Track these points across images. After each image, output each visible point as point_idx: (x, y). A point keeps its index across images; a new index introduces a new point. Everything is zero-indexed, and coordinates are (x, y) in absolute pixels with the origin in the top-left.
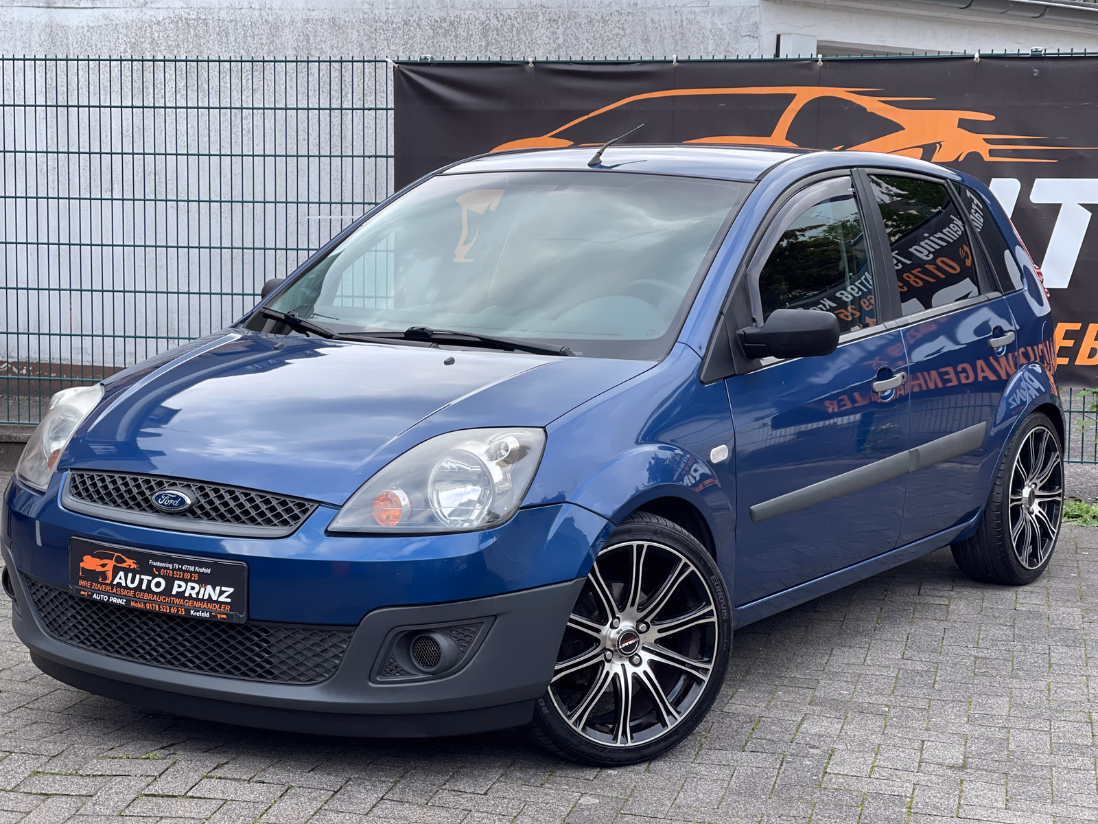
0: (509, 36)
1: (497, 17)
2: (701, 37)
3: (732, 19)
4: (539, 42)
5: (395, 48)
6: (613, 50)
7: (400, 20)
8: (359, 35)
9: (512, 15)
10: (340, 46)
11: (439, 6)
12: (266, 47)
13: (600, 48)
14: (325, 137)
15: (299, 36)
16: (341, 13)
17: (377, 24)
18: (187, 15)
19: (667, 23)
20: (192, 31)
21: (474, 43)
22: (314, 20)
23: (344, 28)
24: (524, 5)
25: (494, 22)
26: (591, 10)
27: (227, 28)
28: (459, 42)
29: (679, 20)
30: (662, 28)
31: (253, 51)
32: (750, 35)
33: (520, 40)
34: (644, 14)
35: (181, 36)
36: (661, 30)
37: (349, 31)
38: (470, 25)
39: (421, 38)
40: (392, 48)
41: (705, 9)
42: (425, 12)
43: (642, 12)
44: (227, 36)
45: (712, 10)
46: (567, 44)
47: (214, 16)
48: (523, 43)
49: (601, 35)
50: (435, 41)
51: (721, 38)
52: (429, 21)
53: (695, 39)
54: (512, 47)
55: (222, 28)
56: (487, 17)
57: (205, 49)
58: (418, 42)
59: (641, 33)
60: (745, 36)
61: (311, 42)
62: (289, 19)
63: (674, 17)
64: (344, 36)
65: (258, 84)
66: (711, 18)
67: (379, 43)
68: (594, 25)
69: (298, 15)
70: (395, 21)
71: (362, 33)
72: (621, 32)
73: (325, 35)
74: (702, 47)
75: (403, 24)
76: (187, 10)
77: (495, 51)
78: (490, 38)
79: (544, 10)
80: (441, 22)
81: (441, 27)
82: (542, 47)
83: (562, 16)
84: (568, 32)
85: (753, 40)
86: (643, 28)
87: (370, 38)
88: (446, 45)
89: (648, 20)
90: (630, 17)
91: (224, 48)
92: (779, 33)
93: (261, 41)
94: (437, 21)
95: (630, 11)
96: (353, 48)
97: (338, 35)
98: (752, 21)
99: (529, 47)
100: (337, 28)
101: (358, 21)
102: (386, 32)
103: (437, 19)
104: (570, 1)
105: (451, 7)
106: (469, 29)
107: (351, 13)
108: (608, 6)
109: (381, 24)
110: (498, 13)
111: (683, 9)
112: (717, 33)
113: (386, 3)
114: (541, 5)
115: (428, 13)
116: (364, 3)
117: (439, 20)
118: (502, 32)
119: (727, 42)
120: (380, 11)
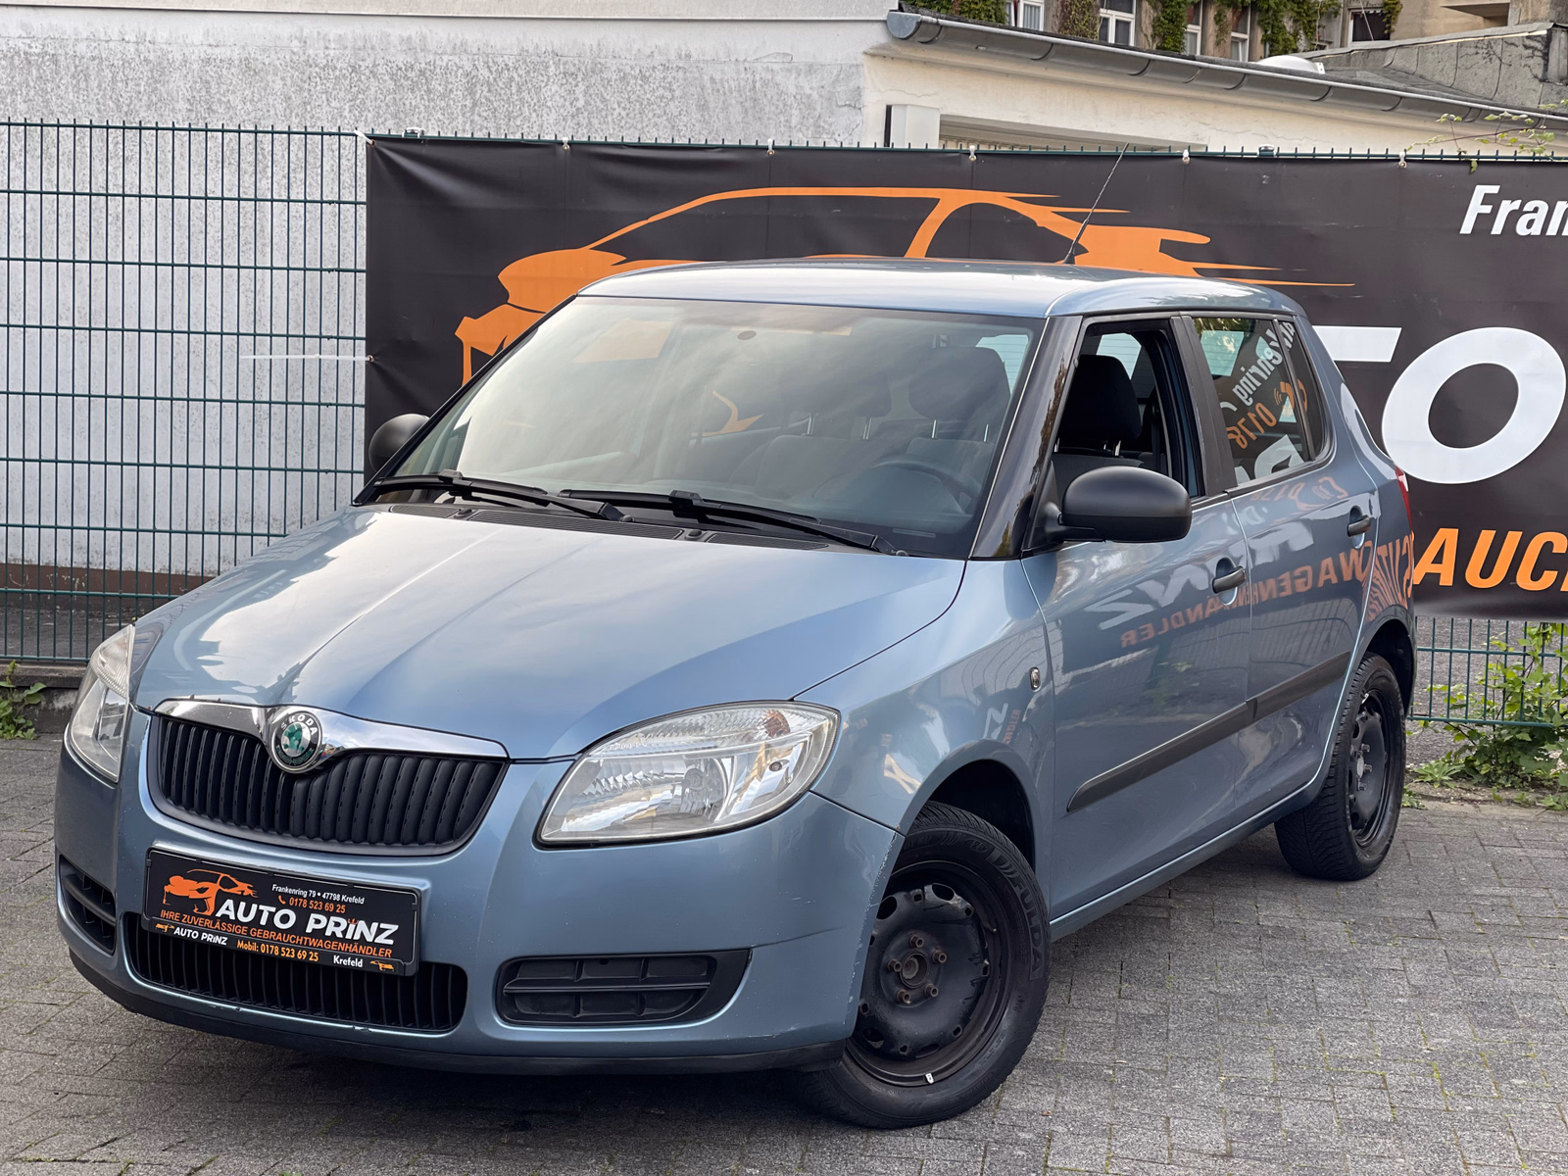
0: (505, 94)
1: (488, 67)
2: (781, 106)
3: (824, 82)
4: (549, 104)
5: (338, 105)
7: (345, 66)
8: (285, 84)
9: (511, 64)
10: (256, 99)
11: (405, 48)
12: (145, 98)
13: (638, 115)
15: (195, 82)
16: (258, 52)
17: (311, 69)
18: (27, 49)
19: (733, 84)
20: (34, 72)
21: (454, 101)
22: (218, 61)
23: (262, 74)
24: (527, 51)
25: (484, 72)
26: (624, 62)
27: (87, 68)
28: (433, 100)
29: (750, 81)
30: (726, 90)
31: (128, 102)
32: (850, 105)
34: (700, 70)
35: (17, 79)
36: (725, 94)
37: (269, 77)
38: (449, 76)
39: (376, 92)
40: (333, 104)
41: (787, 66)
42: (383, 55)
43: (697, 67)
44: (86, 80)
45: (797, 68)
46: (589, 108)
47: (68, 50)
48: (526, 105)
49: (638, 96)
50: (398, 97)
51: (810, 107)
52: (388, 69)
53: (773, 108)
54: (510, 109)
55: (79, 68)
56: (474, 65)
57: (53, 98)
58: (372, 97)
59: (696, 96)
60: (842, 107)
61: (213, 91)
62: (180, 58)
63: (743, 75)
64: (263, 85)
65: (132, 150)
66: (796, 78)
67: (315, 97)
68: (628, 83)
69: (193, 53)
70: (339, 66)
71: (289, 82)
72: (668, 94)
73: (234, 82)
74: (782, 119)
75: (350, 70)
76: (28, 41)
77: (485, 114)
78: (478, 96)
79: (557, 58)
80: (406, 70)
81: (406, 78)
82: (553, 111)
83: (583, 69)
84: (591, 91)
85: (853, 111)
86: (699, 89)
87: (301, 89)
88: (414, 103)
89: (706, 78)
90: (681, 74)
91: (81, 97)
92: (889, 104)
93: (137, 88)
94: (400, 69)
95: (681, 65)
96: (276, 102)
97: (253, 83)
98: (852, 85)
99: (535, 111)
100: (252, 73)
101: (283, 64)
102: (325, 81)
103: (401, 65)
104: (595, 48)
105: (421, 50)
106: (447, 82)
107: (273, 52)
108: (649, 56)
109: (317, 69)
110: (490, 60)
111: (756, 64)
112: (803, 100)
113: (324, 39)
114: (553, 51)
115: (388, 57)
116: (293, 39)
117: (404, 68)
118: (496, 87)
119: (817, 113)
120: (316, 52)
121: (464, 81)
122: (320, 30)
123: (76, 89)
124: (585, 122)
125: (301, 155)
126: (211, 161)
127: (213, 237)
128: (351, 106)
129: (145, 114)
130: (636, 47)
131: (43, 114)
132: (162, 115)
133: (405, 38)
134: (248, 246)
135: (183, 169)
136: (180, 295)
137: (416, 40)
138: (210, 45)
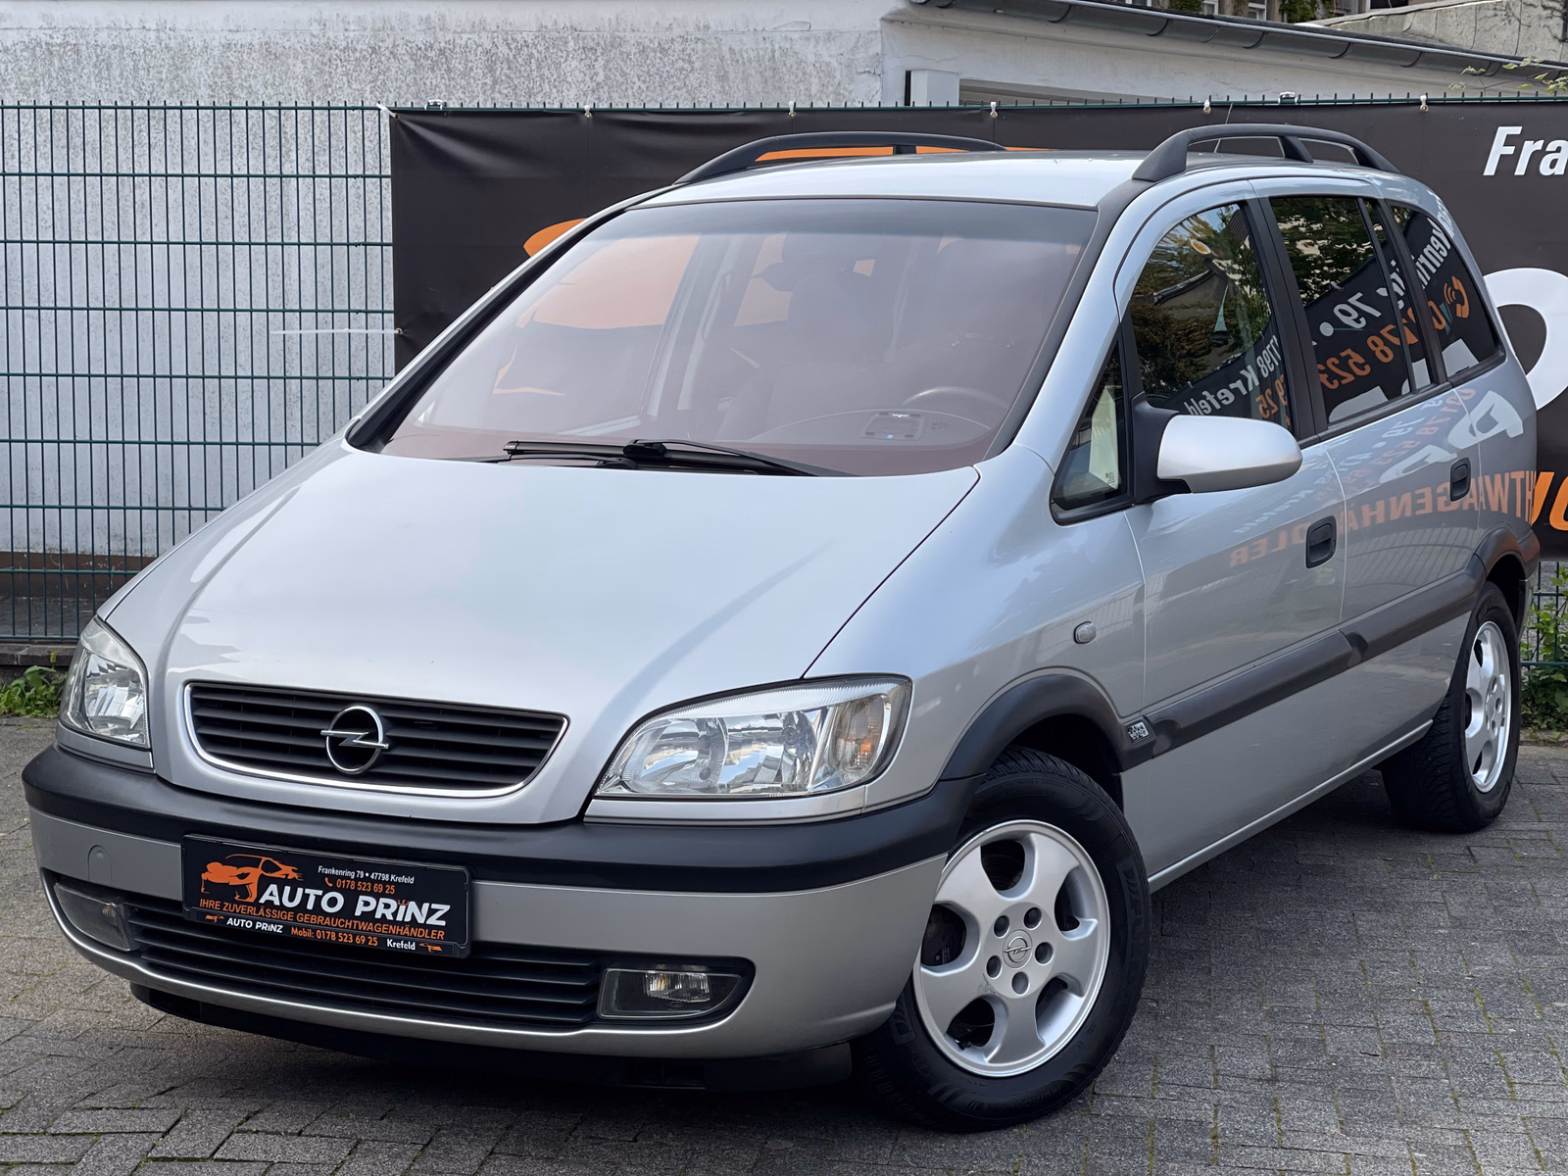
0: (525, 71)
1: (508, 44)
2: (800, 75)
3: (843, 49)
4: (569, 79)
5: (359, 87)
6: (676, 92)
7: (365, 47)
8: (306, 67)
9: (530, 41)
10: (277, 84)
11: (424, 27)
12: (167, 85)
13: (657, 88)
14: (257, 213)
15: (216, 68)
16: (278, 36)
17: (331, 52)
18: (48, 39)
19: (752, 54)
20: (56, 62)
21: (475, 80)
22: (239, 46)
23: (282, 57)
24: (546, 27)
25: (503, 49)
26: (644, 35)
27: (109, 57)
28: (453, 79)
29: (769, 51)
30: (745, 60)
31: (149, 90)
32: (869, 72)
33: (542, 76)
34: (719, 41)
35: (40, 69)
36: (744, 63)
37: (290, 61)
38: (468, 54)
39: (397, 72)
40: (354, 87)
41: (806, 34)
42: (402, 34)
43: (716, 38)
44: (108, 69)
45: (816, 36)
46: (609, 82)
47: (89, 39)
48: (546, 81)
49: (658, 69)
50: (418, 77)
51: (830, 75)
52: (408, 49)
53: (792, 77)
54: (531, 86)
55: (101, 58)
56: (493, 43)
57: (76, 87)
58: (393, 78)
59: (715, 68)
60: (862, 73)
61: (234, 77)
62: (201, 44)
63: (762, 46)
64: (284, 69)
66: (815, 47)
67: (336, 80)
68: (647, 56)
69: (214, 39)
70: (359, 47)
71: (309, 65)
72: (687, 66)
73: (255, 67)
74: (802, 88)
75: (370, 51)
76: (49, 32)
77: (505, 91)
78: (498, 73)
79: (576, 33)
80: (425, 49)
81: (426, 57)
82: (573, 86)
83: (602, 42)
84: (611, 65)
85: (873, 78)
86: (718, 60)
87: (322, 72)
88: (434, 83)
89: (725, 49)
90: (700, 44)
91: (104, 86)
92: (909, 69)
93: (158, 76)
94: (420, 49)
95: (700, 37)
96: (297, 86)
97: (274, 67)
98: (871, 50)
99: (555, 87)
100: (273, 57)
101: (304, 47)
102: (345, 64)
103: (420, 45)
104: (614, 22)
105: (440, 29)
106: (467, 60)
107: (293, 36)
108: (667, 29)
109: (337, 51)
110: (510, 37)
111: (774, 34)
112: (823, 68)
113: (343, 21)
114: (571, 26)
115: (407, 38)
116: (313, 21)
117: (423, 47)
118: (516, 64)
119: (836, 81)
120: (335, 34)
121: (483, 58)
122: (339, 12)
123: (98, 79)
124: (604, 96)
128: (371, 87)
130: (653, 19)
133: (424, 18)
137: (434, 18)
138: (230, 31)
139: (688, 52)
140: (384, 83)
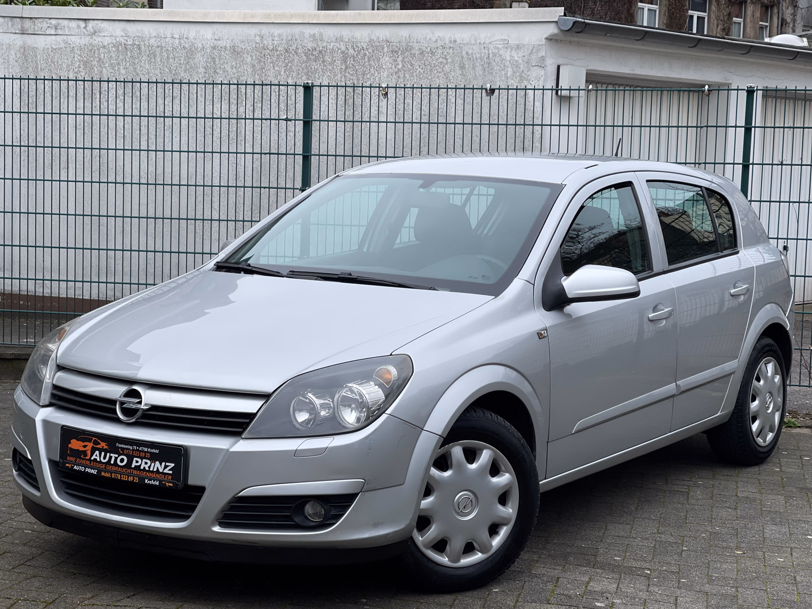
0: (362, 62)
1: (353, 48)
2: (502, 66)
3: (525, 54)
4: (384, 67)
5: (278, 69)
6: (438, 74)
7: (282, 49)
8: (252, 59)
9: (365, 47)
10: (238, 67)
11: (312, 39)
12: (184, 66)
13: (429, 72)
15: (208, 58)
16: (239, 43)
17: (265, 51)
18: (125, 42)
19: (478, 56)
20: (129, 53)
21: (336, 66)
22: (219, 48)
23: (241, 54)
24: (373, 40)
25: (351, 51)
26: (422, 45)
27: (155, 52)
28: (326, 66)
29: (487, 54)
31: (174, 69)
32: (538, 66)
33: (370, 65)
34: (461, 48)
35: (121, 57)
36: (474, 60)
37: (245, 56)
38: (334, 53)
39: (297, 62)
40: (276, 69)
41: (506, 46)
42: (300, 43)
43: (459, 47)
44: (154, 58)
45: (511, 47)
46: (404, 69)
47: (146, 43)
48: (372, 68)
49: (429, 62)
50: (308, 64)
51: (518, 67)
52: (304, 50)
53: (498, 68)
54: (365, 70)
55: (151, 52)
56: (346, 48)
57: (139, 68)
58: (295, 65)
59: (459, 62)
60: (534, 66)
61: (217, 63)
62: (201, 46)
63: (483, 51)
64: (241, 59)
65: (177, 93)
66: (510, 52)
67: (267, 65)
68: (424, 56)
69: (207, 43)
70: (279, 49)
71: (254, 58)
72: (444, 61)
73: (227, 58)
74: (503, 73)
75: (285, 51)
76: (126, 38)
77: (352, 73)
78: (348, 63)
79: (388, 43)
80: (312, 50)
81: (312, 55)
82: (386, 70)
84: (405, 60)
85: (540, 69)
86: (460, 58)
87: (260, 61)
88: (316, 68)
89: (464, 52)
90: (451, 50)
91: (152, 66)
92: (559, 64)
93: (179, 62)
94: (310, 50)
95: (451, 46)
97: (237, 59)
98: (540, 55)
99: (377, 70)
100: (236, 53)
101: (252, 48)
102: (272, 57)
103: (310, 48)
104: (407, 38)
105: (320, 40)
106: (333, 56)
107: (246, 43)
108: (435, 42)
109: (268, 51)
110: (354, 45)
111: (489, 45)
112: (514, 63)
113: (272, 35)
114: (386, 40)
115: (304, 44)
116: (257, 36)
118: (357, 59)
119: (521, 70)
120: (268, 42)
121: (341, 56)
122: (270, 31)
123: (149, 62)
124: (402, 76)
125: (260, 94)
126: (216, 98)
127: (216, 137)
128: (285, 69)
129: (183, 75)
130: (428, 37)
131: (133, 75)
132: (192, 75)
133: (312, 35)
134: (233, 141)
135: (202, 102)
136: (200, 166)
137: (318, 36)
138: (215, 40)
139: (445, 54)
140: (291, 67)
